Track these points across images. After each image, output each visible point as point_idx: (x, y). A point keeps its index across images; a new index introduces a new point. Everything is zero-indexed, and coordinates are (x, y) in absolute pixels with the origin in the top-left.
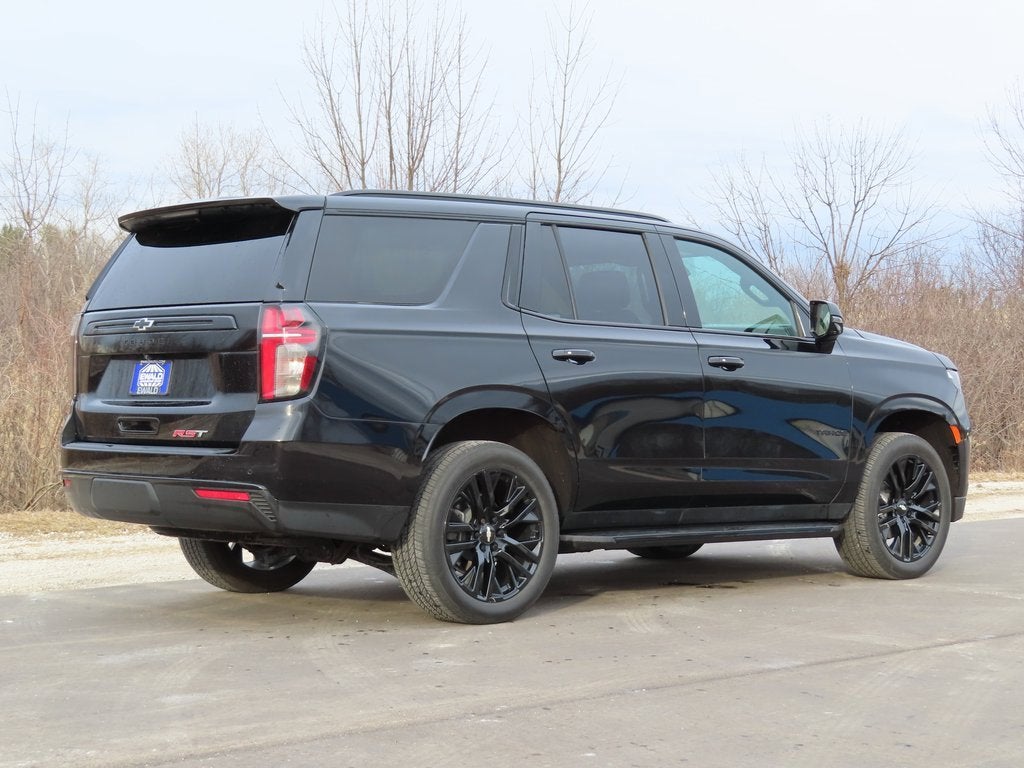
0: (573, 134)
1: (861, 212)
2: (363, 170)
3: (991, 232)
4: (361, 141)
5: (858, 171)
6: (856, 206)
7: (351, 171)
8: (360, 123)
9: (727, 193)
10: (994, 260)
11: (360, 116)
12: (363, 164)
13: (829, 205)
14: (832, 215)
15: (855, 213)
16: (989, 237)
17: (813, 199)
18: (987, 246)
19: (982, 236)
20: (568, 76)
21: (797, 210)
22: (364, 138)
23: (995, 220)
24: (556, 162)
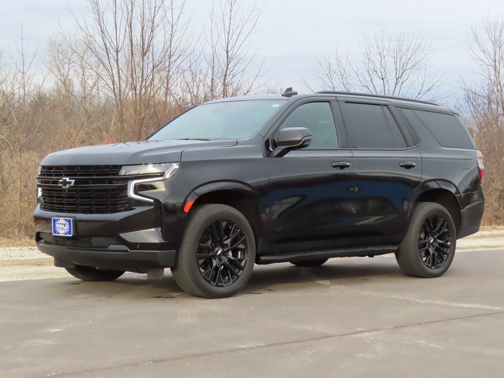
0: (235, 37)
1: (400, 83)
2: (117, 56)
3: (471, 95)
4: (117, 39)
5: (398, 61)
6: (397, 80)
7: (110, 56)
8: (116, 29)
9: (328, 72)
10: (473, 110)
11: (116, 25)
12: (117, 52)
13: (383, 79)
14: (384, 85)
15: (396, 84)
16: (470, 98)
17: (373, 76)
18: (470, 103)
19: (467, 98)
20: (232, 5)
21: (365, 81)
22: (118, 37)
23: (473, 89)
24: (226, 53)
